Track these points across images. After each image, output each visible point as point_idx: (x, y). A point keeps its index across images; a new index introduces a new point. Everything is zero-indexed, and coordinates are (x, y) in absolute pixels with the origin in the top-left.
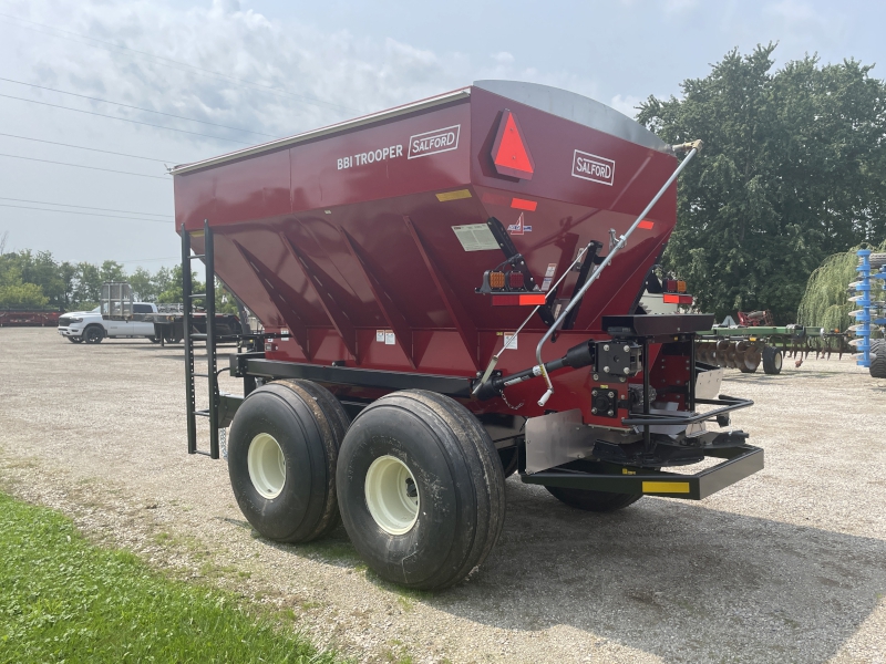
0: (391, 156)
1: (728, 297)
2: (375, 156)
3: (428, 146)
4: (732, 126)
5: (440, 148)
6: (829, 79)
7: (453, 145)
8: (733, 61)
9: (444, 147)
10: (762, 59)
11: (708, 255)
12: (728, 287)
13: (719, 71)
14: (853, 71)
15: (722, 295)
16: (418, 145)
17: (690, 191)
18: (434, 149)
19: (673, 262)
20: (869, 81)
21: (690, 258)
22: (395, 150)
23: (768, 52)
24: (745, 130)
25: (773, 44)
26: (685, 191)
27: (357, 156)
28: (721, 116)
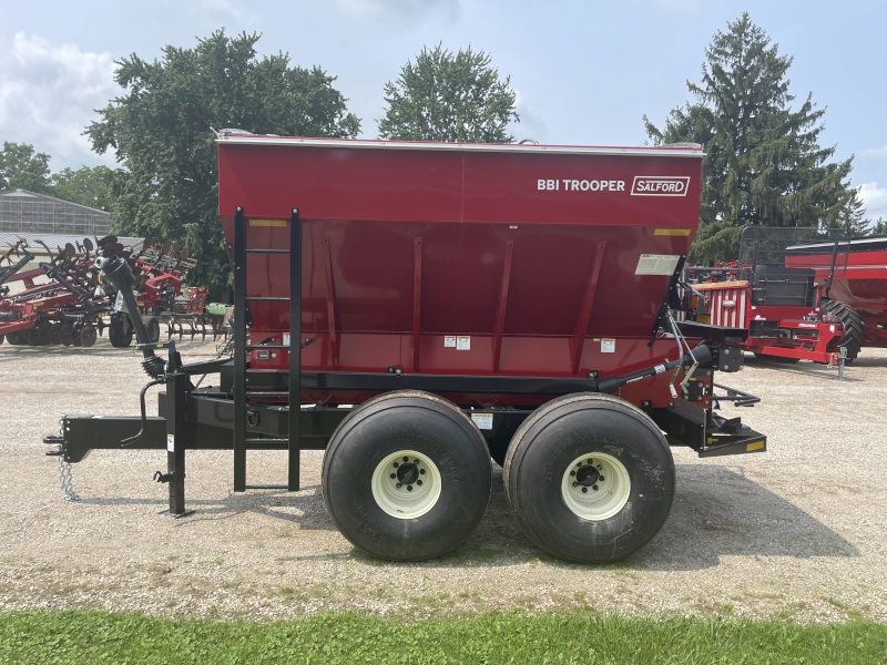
0: (611, 189)
1: (221, 274)
2: (590, 185)
3: (655, 187)
4: (220, 106)
5: (667, 192)
6: (299, 79)
7: (682, 192)
8: (220, 40)
9: (671, 192)
10: (245, 46)
11: (201, 230)
12: (221, 263)
13: (207, 47)
14: (319, 78)
15: (216, 271)
16: (645, 185)
17: (181, 163)
18: (660, 191)
19: (165, 235)
20: (332, 91)
21: (183, 232)
22: (616, 184)
23: (253, 40)
24: (233, 112)
25: (258, 35)
26: (176, 162)
27: (567, 182)
28: (209, 92)
